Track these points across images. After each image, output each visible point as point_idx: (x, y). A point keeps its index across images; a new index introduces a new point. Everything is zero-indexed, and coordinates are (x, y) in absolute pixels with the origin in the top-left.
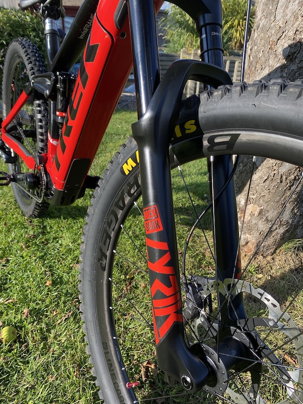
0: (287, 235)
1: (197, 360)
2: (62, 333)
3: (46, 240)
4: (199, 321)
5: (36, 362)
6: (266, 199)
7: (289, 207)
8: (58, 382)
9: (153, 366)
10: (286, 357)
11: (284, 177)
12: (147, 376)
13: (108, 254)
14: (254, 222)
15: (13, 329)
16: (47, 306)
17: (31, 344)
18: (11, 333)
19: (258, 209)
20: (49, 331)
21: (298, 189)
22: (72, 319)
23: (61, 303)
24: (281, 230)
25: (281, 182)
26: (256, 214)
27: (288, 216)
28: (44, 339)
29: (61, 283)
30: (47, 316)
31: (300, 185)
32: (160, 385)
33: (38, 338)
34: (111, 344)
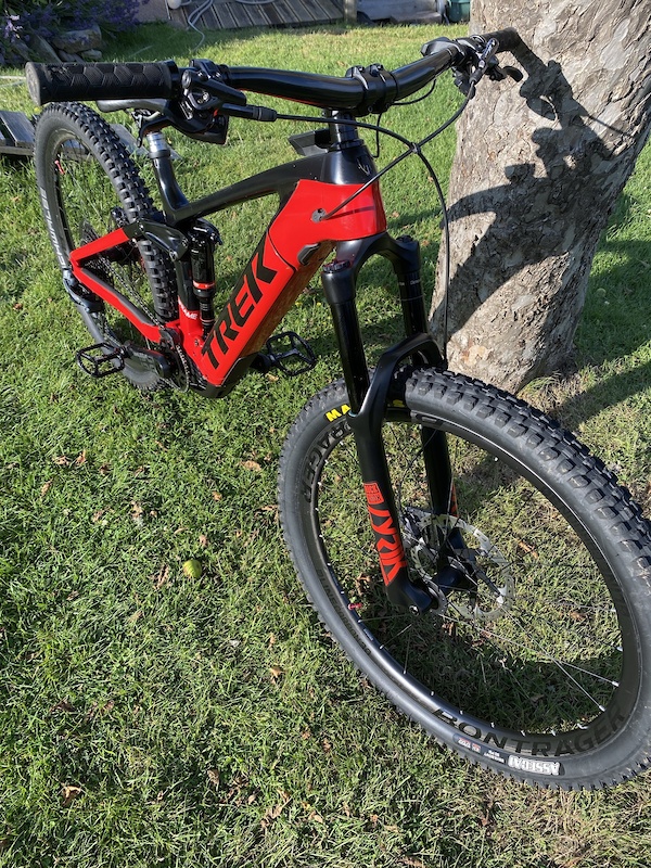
0: (531, 373)
1: (421, 592)
2: (256, 557)
3: (186, 428)
4: (418, 548)
5: (237, 595)
6: (496, 339)
7: (530, 344)
8: (268, 611)
9: (368, 579)
10: (521, 545)
11: (519, 315)
12: (363, 590)
13: (313, 487)
14: (481, 367)
15: (196, 562)
16: (225, 528)
17: (224, 577)
18: (196, 567)
19: (487, 352)
20: (238, 557)
21: (542, 323)
22: (261, 538)
23: (241, 519)
24: (523, 371)
25: (516, 320)
26: (485, 357)
27: (530, 353)
28: (236, 567)
29: (233, 493)
30: (229, 540)
31: (544, 319)
32: (379, 597)
33: (229, 568)
34: (327, 571)
